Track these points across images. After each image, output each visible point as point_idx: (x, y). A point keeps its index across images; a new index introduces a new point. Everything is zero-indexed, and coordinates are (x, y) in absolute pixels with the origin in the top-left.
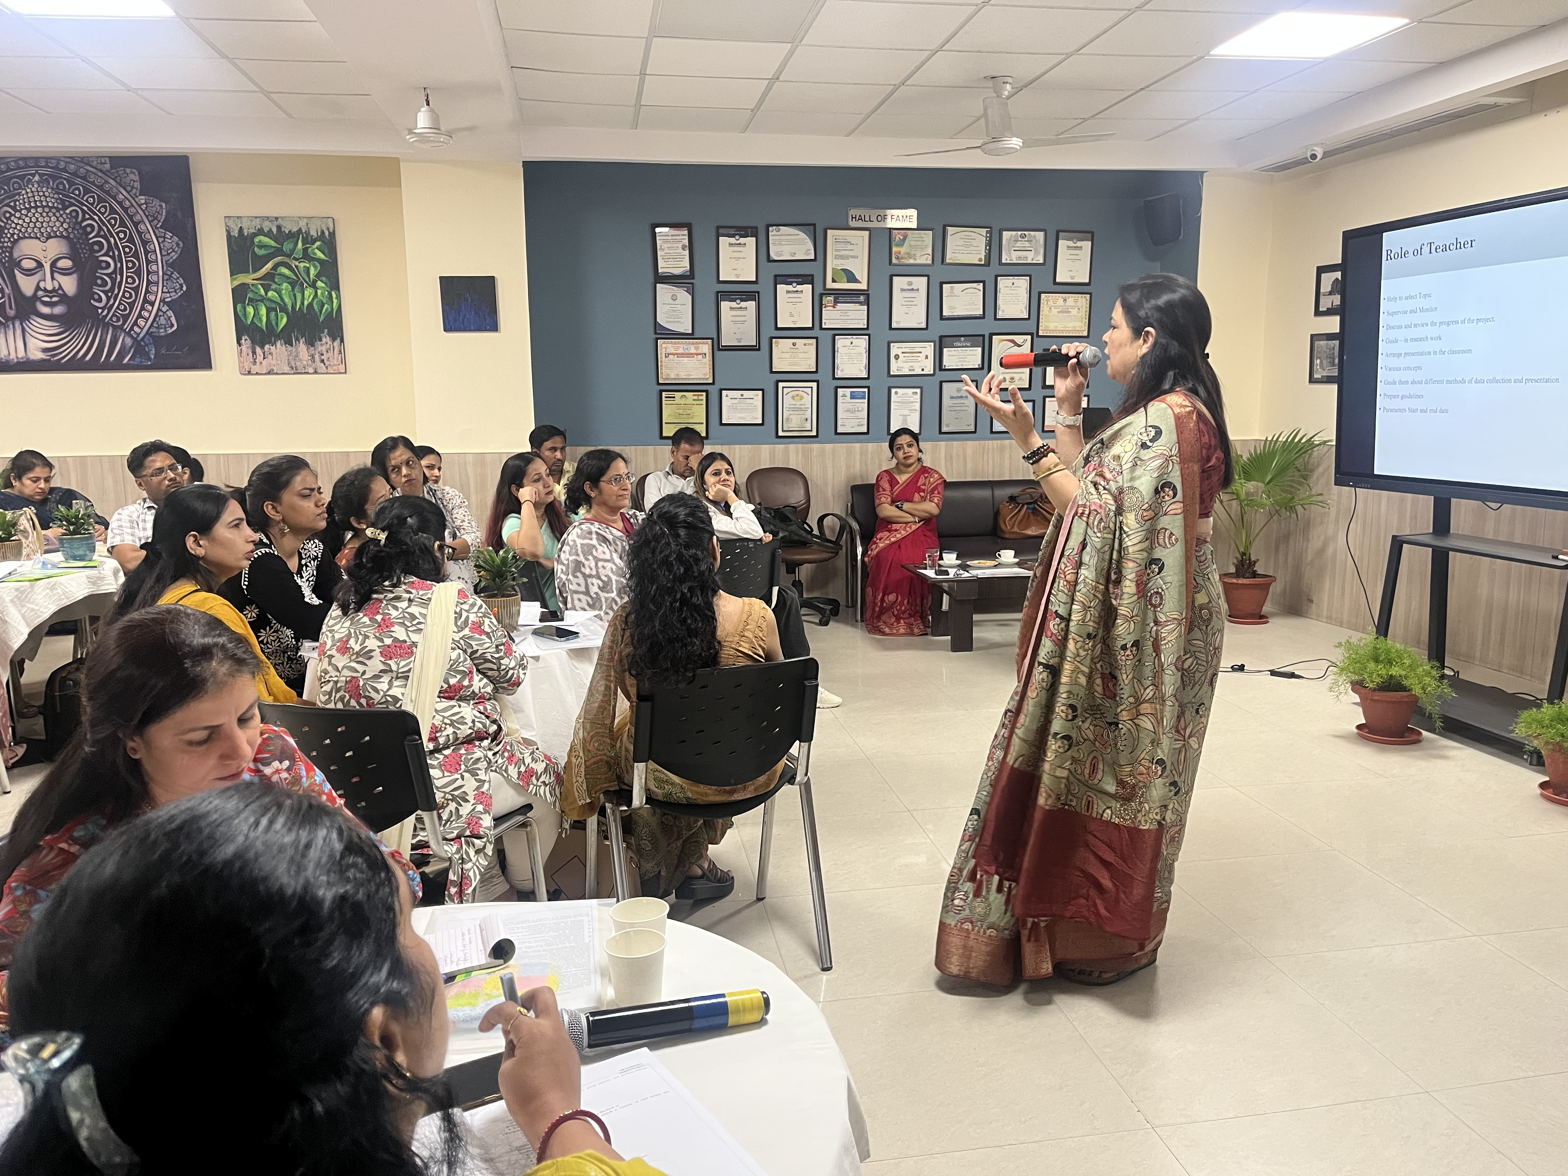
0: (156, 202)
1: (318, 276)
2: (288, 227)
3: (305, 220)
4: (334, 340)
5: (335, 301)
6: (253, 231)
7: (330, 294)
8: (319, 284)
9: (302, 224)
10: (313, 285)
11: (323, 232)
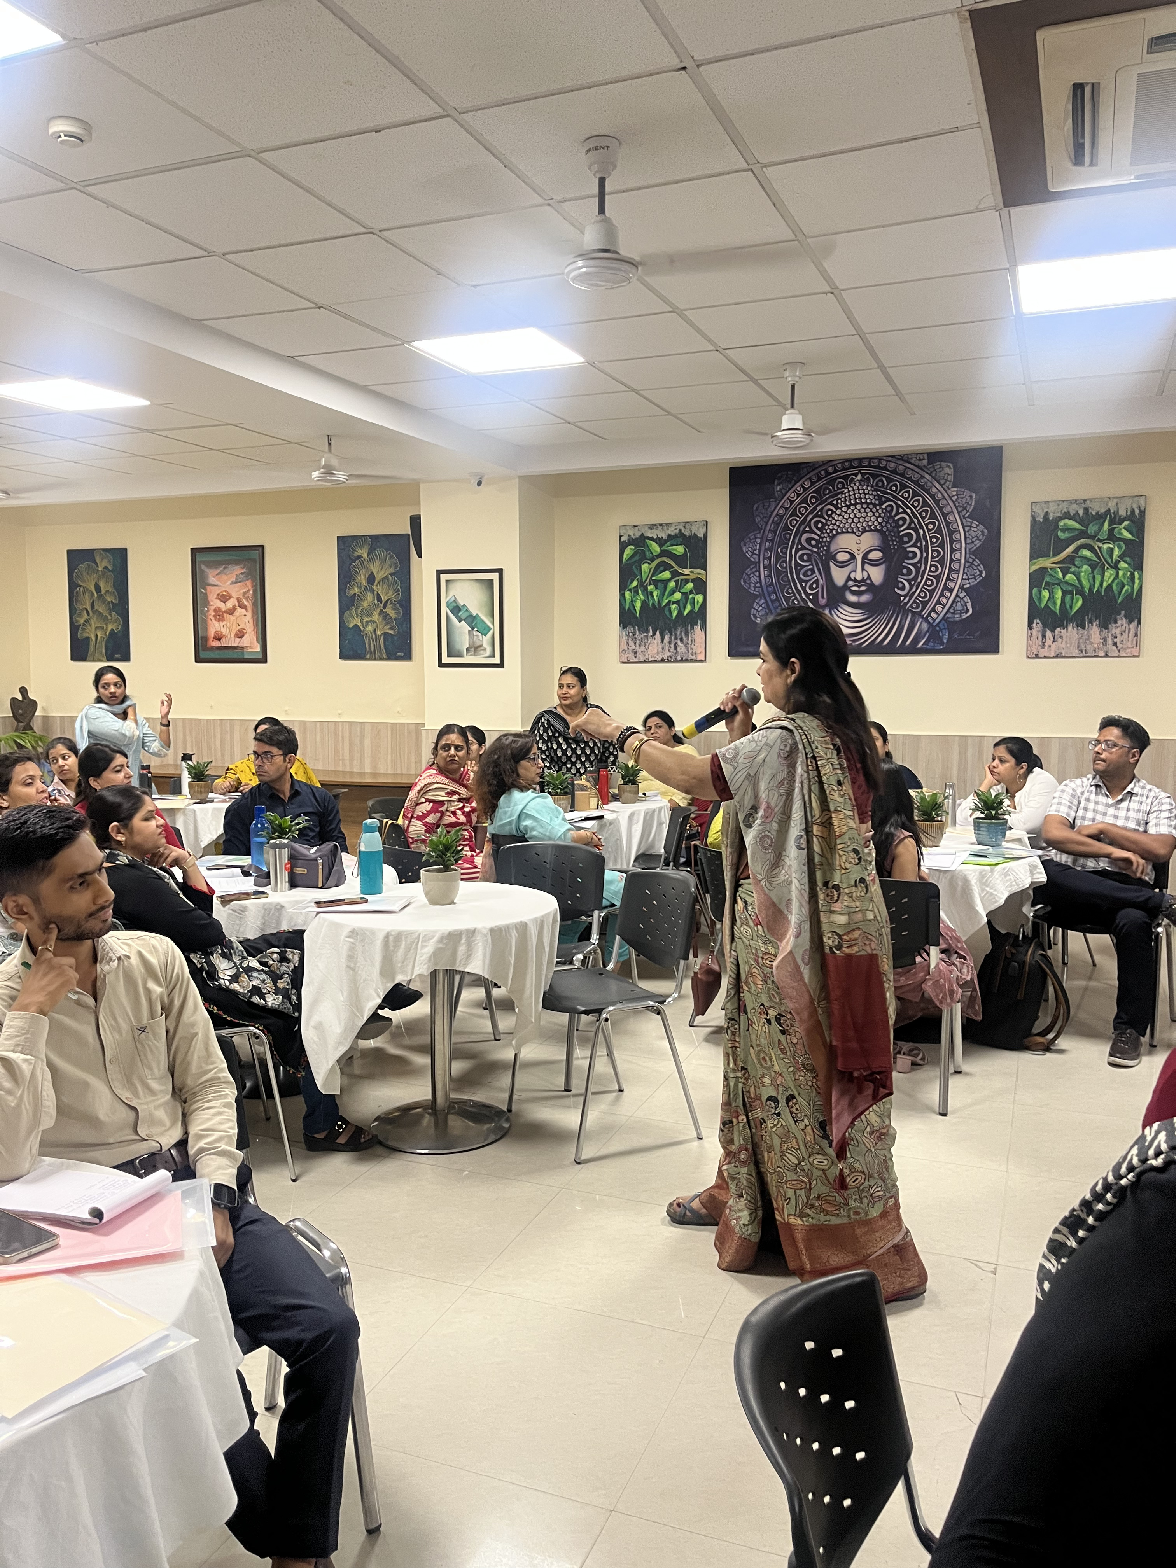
0: (967, 493)
1: (1122, 557)
2: (1097, 508)
3: (1115, 501)
4: (1130, 621)
5: (1137, 581)
6: (1059, 515)
7: (1132, 575)
8: (1122, 565)
9: (1112, 505)
10: (1116, 567)
11: (1133, 511)
